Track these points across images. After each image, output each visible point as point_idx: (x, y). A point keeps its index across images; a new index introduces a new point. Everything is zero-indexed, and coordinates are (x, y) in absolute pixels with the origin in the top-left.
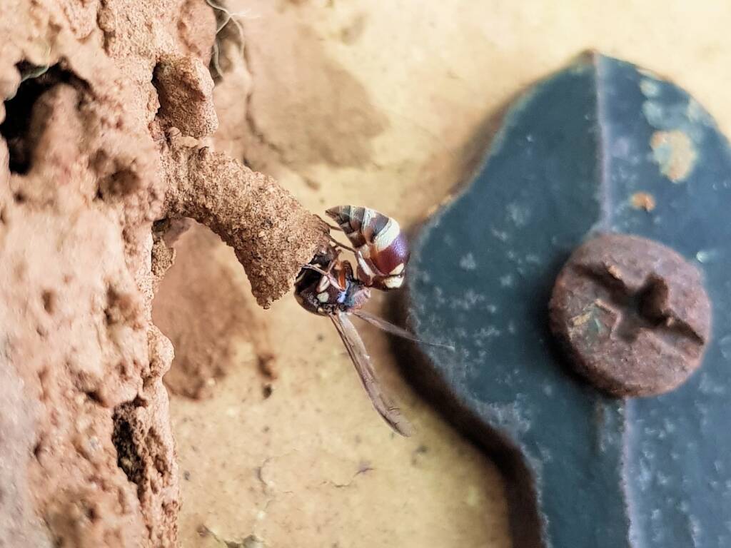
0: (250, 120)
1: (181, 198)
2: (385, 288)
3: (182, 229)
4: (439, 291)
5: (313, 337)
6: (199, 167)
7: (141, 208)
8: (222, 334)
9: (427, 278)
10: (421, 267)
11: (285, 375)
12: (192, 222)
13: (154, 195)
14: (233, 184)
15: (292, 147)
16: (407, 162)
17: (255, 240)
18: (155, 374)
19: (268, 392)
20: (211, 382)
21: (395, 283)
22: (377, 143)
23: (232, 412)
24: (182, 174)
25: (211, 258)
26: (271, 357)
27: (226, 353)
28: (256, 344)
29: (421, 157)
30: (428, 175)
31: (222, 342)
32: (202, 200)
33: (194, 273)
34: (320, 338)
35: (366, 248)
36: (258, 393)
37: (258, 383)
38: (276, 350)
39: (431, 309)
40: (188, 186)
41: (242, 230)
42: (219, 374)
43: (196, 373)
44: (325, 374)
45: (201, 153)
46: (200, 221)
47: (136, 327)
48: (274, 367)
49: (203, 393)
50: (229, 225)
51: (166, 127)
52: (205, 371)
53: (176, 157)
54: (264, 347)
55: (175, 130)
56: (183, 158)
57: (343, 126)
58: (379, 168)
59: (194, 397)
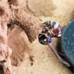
0: (27, 6)
1: (13, 19)
2: (57, 37)
3: (13, 28)
4: (68, 41)
5: (42, 52)
6: (17, 13)
7: (5, 18)
8: (22, 52)
9: (66, 39)
10: (65, 36)
11: (36, 61)
12: (16, 25)
13: (8, 16)
14: (24, 16)
15: (36, 12)
16: (61, 15)
17: (29, 28)
18: (8, 56)
19: (32, 64)
20: (20, 62)
21: (60, 35)
22: (54, 11)
23: (24, 69)
24: (13, 14)
25: (19, 35)
26: (33, 57)
27: (23, 56)
28: (29, 54)
29: (64, 14)
30: (65, 18)
31: (22, 54)
32: (18, 20)
33: (16, 39)
34: (43, 53)
35: (52, 29)
36: (30, 64)
37: (30, 62)
38: (34, 55)
39: (67, 45)
40: (15, 17)
41: (26, 26)
42: (21, 60)
43: (17, 60)
44: (44, 60)
45: (17, 10)
46: (17, 25)
47: (4, 43)
48: (33, 59)
49: (18, 65)
50: (24, 25)
51: (10, 4)
52: (18, 60)
53: (12, 11)
54: (31, 55)
55: (12, 5)
56: (14, 11)
57: (47, 8)
58: (55, 17)
59: (16, 65)
